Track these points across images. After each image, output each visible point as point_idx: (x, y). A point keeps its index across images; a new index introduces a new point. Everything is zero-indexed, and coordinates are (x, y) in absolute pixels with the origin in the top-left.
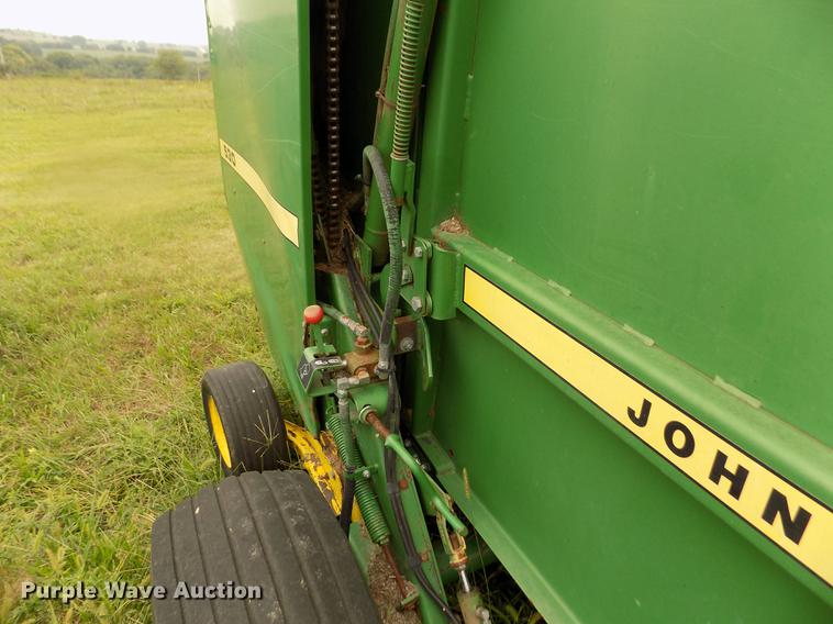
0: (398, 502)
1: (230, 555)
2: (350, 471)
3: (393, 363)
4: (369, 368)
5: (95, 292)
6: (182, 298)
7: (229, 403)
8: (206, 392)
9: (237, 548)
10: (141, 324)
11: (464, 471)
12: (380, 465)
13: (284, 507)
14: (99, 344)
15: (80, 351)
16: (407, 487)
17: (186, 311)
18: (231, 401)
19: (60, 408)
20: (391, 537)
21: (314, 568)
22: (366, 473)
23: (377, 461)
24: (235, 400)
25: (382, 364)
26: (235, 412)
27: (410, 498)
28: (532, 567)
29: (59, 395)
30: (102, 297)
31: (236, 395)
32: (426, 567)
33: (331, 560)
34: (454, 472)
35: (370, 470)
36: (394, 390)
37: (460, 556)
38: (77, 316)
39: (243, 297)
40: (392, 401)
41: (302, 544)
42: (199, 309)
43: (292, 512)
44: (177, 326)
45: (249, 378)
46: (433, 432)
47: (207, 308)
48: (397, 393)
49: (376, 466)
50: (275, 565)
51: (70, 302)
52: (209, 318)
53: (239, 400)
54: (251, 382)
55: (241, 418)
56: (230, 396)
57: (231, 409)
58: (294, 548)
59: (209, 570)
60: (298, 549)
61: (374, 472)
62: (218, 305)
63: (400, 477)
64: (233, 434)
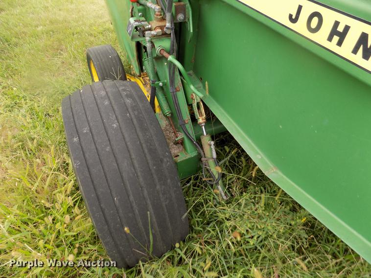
0: (175, 97)
1: (95, 104)
2: (153, 82)
3: (173, 25)
4: (162, 28)
5: (37, 26)
6: (79, 29)
7: (99, 61)
8: (89, 59)
9: (99, 101)
10: (59, 40)
11: (206, 83)
12: (167, 81)
13: (121, 89)
14: (41, 49)
15: (32, 52)
16: (179, 90)
17: (81, 36)
18: (100, 61)
19: (26, 74)
20: (172, 113)
21: (134, 110)
22: (161, 84)
23: (166, 79)
24: (102, 60)
25: (168, 25)
26: (102, 65)
27: (181, 95)
28: (235, 124)
29: (25, 69)
30: (40, 28)
31: (102, 58)
32: (187, 126)
33: (141, 109)
34: (202, 88)
35: (163, 83)
36: (174, 40)
37: (203, 119)
38: (29, 36)
39: (108, 30)
40: (172, 45)
41: (128, 101)
42: (87, 35)
43: (124, 90)
44: (77, 42)
45: (108, 51)
46: (193, 71)
47: (91, 35)
48: (175, 41)
49: (166, 81)
50: (115, 108)
51: (25, 30)
52: (92, 39)
53: (103, 60)
54: (109, 53)
55: (105, 69)
56: (99, 59)
57: (100, 64)
58: (125, 103)
59: (86, 109)
60: (126, 103)
61: (165, 84)
62: (96, 33)
63: (176, 86)
64: (101, 76)
